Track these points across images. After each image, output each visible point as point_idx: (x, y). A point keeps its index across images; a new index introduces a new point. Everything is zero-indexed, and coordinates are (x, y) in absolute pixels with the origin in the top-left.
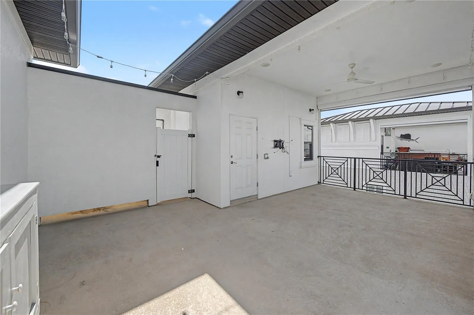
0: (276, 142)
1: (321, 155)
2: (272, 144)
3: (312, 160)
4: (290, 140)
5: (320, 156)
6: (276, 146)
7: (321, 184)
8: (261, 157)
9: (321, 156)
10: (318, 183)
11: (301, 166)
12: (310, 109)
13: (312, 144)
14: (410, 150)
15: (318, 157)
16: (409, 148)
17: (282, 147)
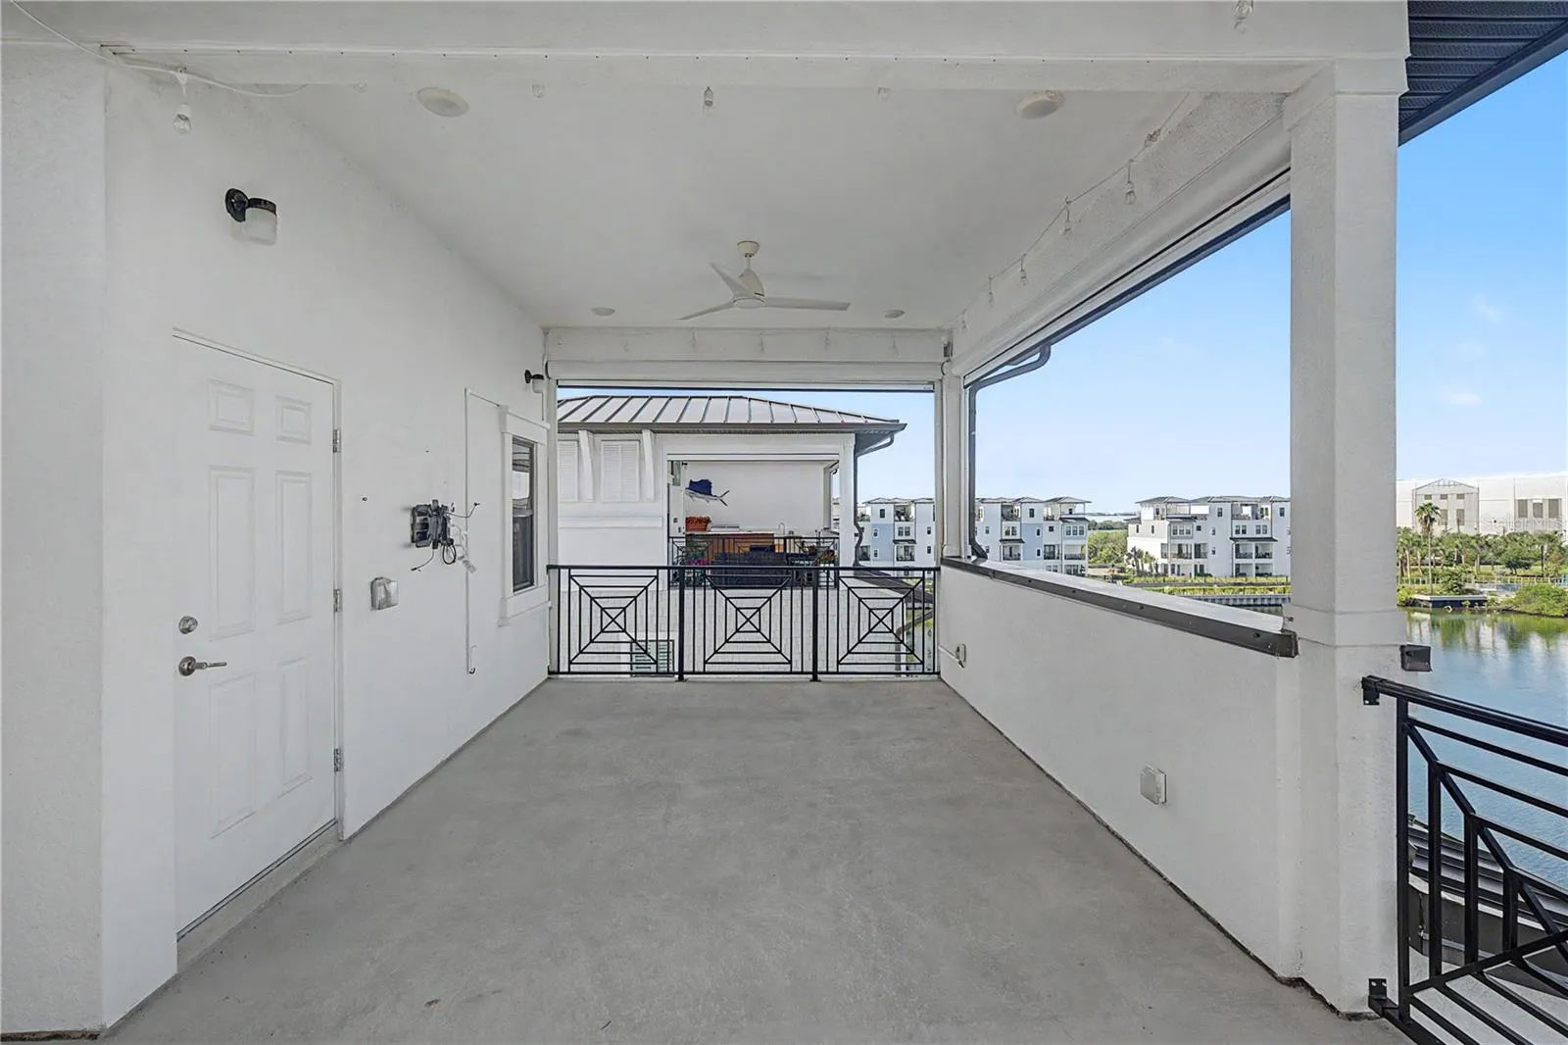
0: (420, 514)
1: (557, 560)
2: (404, 527)
3: (532, 584)
4: (471, 504)
5: (554, 564)
6: (420, 537)
7: (561, 676)
8: (357, 598)
9: (560, 564)
10: (550, 673)
11: (503, 617)
12: (527, 373)
13: (532, 516)
14: (709, 525)
15: (549, 567)
16: (708, 521)
17: (443, 540)
